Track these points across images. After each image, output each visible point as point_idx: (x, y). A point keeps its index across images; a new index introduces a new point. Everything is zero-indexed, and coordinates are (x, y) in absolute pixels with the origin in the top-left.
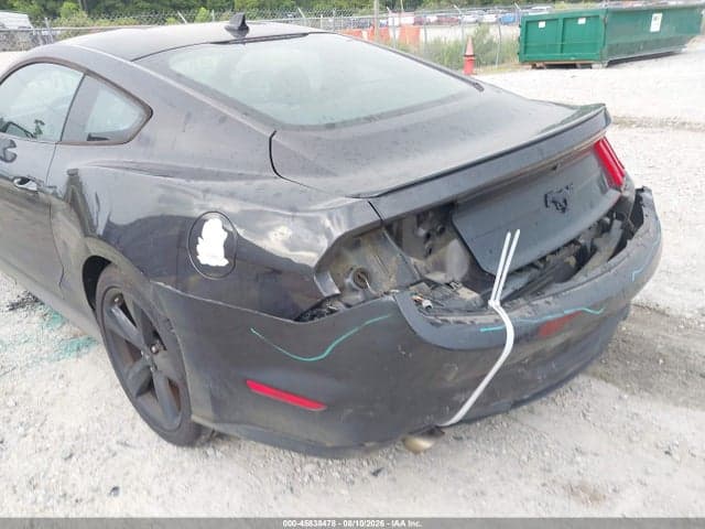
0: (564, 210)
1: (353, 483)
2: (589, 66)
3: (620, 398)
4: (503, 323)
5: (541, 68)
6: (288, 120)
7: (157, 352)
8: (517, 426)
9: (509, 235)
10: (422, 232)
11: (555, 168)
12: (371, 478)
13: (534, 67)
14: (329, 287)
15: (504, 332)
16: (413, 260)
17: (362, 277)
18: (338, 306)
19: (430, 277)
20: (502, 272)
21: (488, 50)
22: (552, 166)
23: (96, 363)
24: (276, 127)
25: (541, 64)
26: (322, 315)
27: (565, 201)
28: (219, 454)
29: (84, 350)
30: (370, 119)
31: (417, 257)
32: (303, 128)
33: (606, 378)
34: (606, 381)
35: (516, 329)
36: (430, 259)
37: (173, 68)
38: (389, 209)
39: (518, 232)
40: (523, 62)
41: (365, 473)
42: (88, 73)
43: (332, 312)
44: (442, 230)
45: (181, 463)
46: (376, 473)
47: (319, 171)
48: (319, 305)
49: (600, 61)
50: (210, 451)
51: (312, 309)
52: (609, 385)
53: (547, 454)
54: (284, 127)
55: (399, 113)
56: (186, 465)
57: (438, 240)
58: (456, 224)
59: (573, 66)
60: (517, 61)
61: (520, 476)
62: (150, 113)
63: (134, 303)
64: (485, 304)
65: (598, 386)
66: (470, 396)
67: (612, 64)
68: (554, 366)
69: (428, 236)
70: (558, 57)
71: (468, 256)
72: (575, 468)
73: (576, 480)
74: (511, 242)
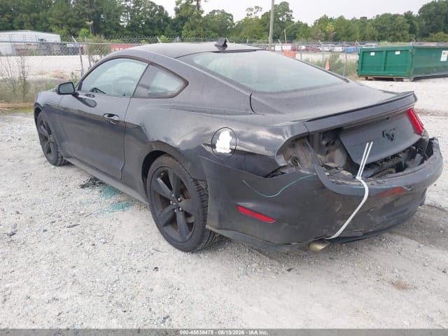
0: (392, 139)
1: (277, 273)
2: (401, 80)
3: (419, 247)
4: (363, 186)
5: (371, 80)
6: (257, 90)
7: (181, 201)
8: (363, 255)
9: (368, 144)
10: (324, 143)
11: (388, 119)
12: (287, 272)
13: (367, 79)
14: (281, 162)
15: (364, 189)
16: (319, 156)
17: (296, 161)
18: (286, 171)
19: (327, 164)
20: (363, 163)
21: (339, 68)
22: (387, 117)
23: (134, 214)
24: (252, 92)
25: (371, 78)
26: (277, 175)
27: (393, 135)
28: (206, 257)
29: (126, 208)
30: (295, 91)
31: (321, 155)
32: (264, 93)
33: (411, 238)
34: (411, 239)
35: (369, 189)
36: (327, 156)
37: (195, 62)
38: (313, 128)
39: (372, 143)
40: (360, 76)
41: (284, 270)
42: (151, 63)
43: (283, 173)
44: (333, 143)
45: (188, 260)
46: (289, 270)
47: (274, 112)
48: (275, 171)
49: (408, 77)
50: (202, 255)
51: (273, 172)
52: (413, 241)
53: (379, 267)
54: (256, 92)
55: (311, 89)
56: (190, 261)
57: (331, 148)
58: (341, 139)
59: (391, 80)
60: (356, 75)
61: (365, 276)
62: (186, 83)
63: (174, 174)
64: (355, 178)
65: (406, 241)
66: (345, 222)
67: (416, 79)
68: (385, 217)
69: (327, 145)
70: (381, 73)
71: (346, 155)
72: (395, 274)
73: (395, 280)
74: (369, 147)
